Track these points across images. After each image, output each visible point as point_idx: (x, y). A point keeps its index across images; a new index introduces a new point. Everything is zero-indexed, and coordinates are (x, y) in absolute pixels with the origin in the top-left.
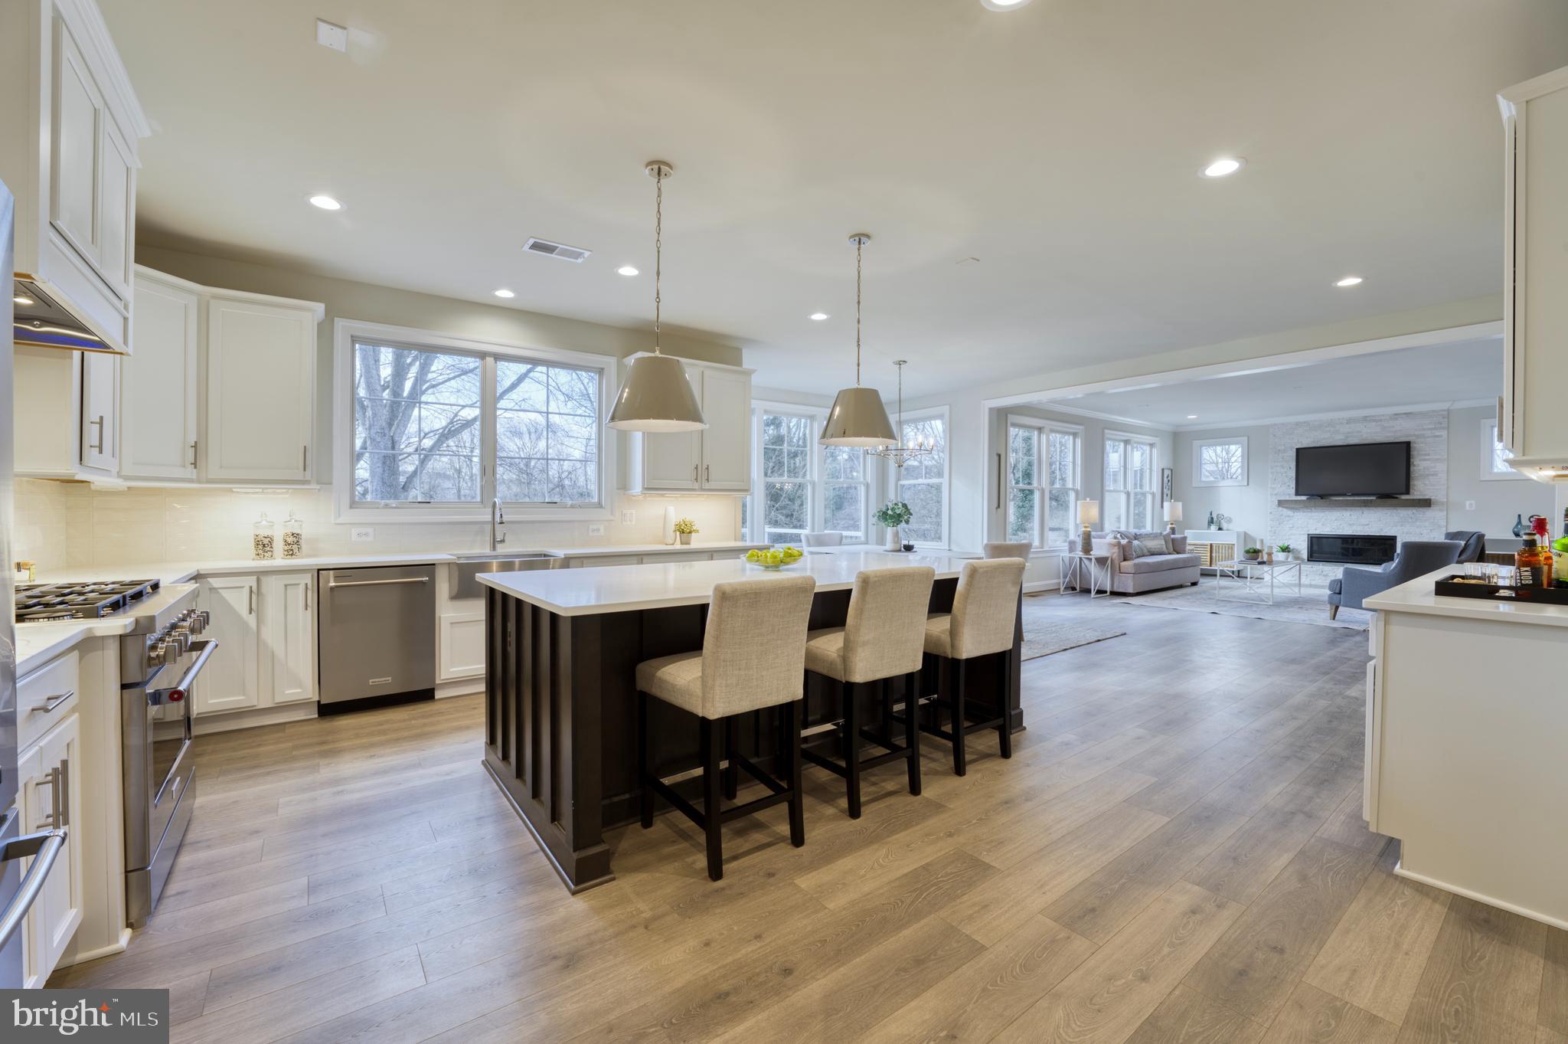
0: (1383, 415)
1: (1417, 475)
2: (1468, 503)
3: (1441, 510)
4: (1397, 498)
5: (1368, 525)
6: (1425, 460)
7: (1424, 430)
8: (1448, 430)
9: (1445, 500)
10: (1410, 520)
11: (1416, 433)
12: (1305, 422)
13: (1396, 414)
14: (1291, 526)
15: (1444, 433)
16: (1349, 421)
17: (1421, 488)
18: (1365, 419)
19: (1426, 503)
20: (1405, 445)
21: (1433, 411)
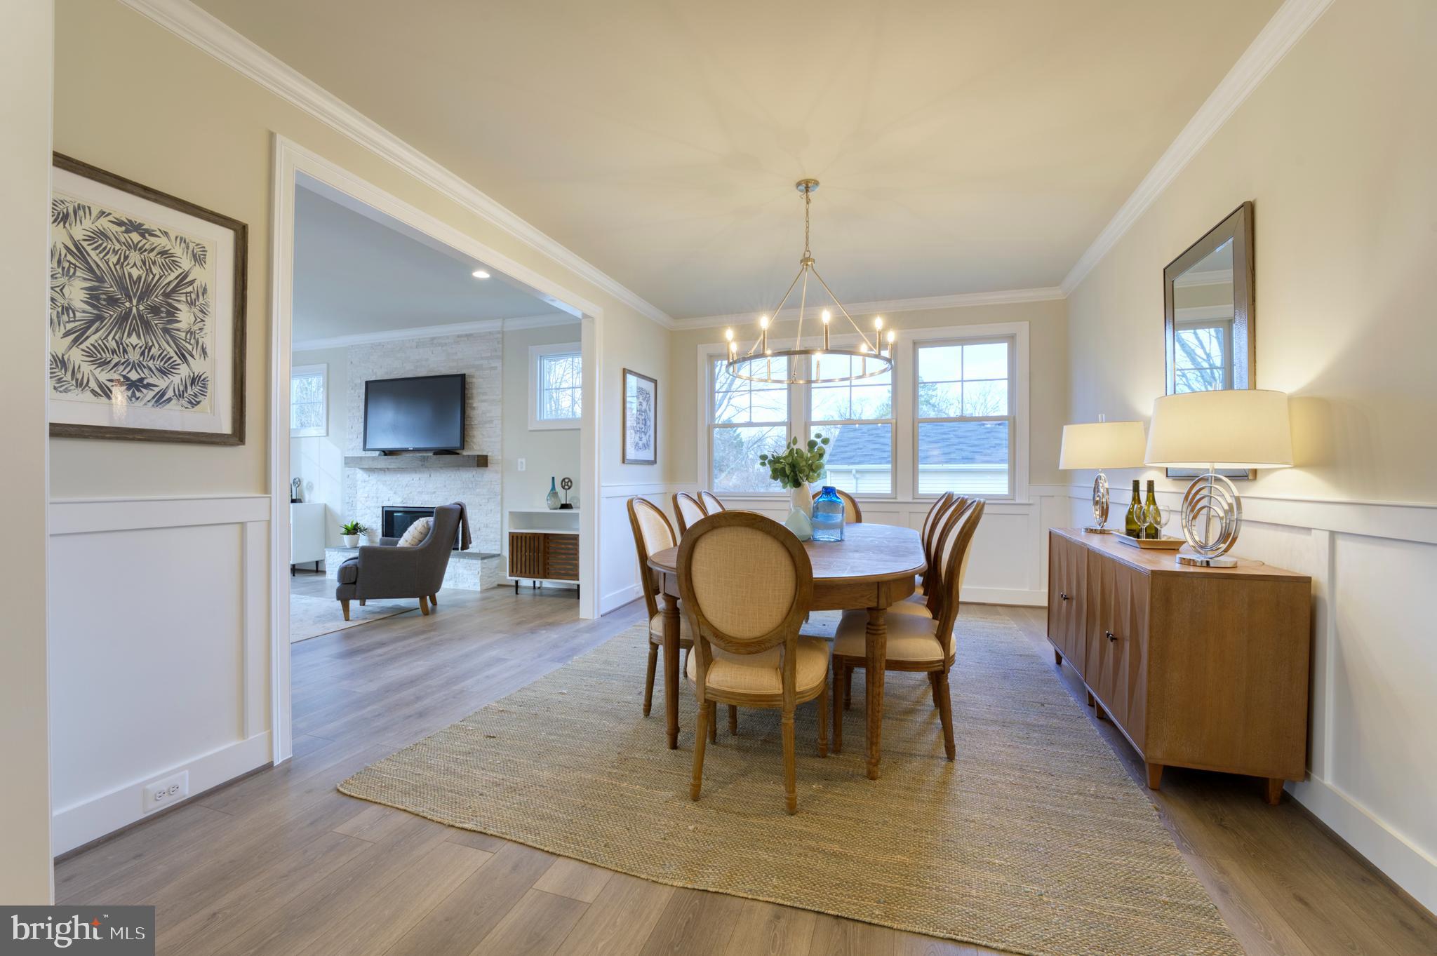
0: (448, 337)
1: (476, 422)
2: (520, 460)
3: (496, 472)
4: (458, 454)
5: (434, 492)
6: (484, 401)
7: (482, 358)
8: (502, 360)
9: (500, 458)
10: (470, 486)
11: (477, 363)
12: (380, 344)
13: (459, 336)
14: (366, 495)
15: (497, 364)
16: (420, 344)
17: (481, 442)
18: (433, 341)
19: (482, 462)
20: (460, 378)
21: (490, 333)
